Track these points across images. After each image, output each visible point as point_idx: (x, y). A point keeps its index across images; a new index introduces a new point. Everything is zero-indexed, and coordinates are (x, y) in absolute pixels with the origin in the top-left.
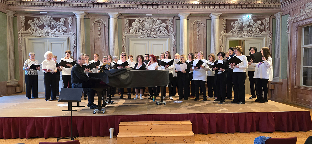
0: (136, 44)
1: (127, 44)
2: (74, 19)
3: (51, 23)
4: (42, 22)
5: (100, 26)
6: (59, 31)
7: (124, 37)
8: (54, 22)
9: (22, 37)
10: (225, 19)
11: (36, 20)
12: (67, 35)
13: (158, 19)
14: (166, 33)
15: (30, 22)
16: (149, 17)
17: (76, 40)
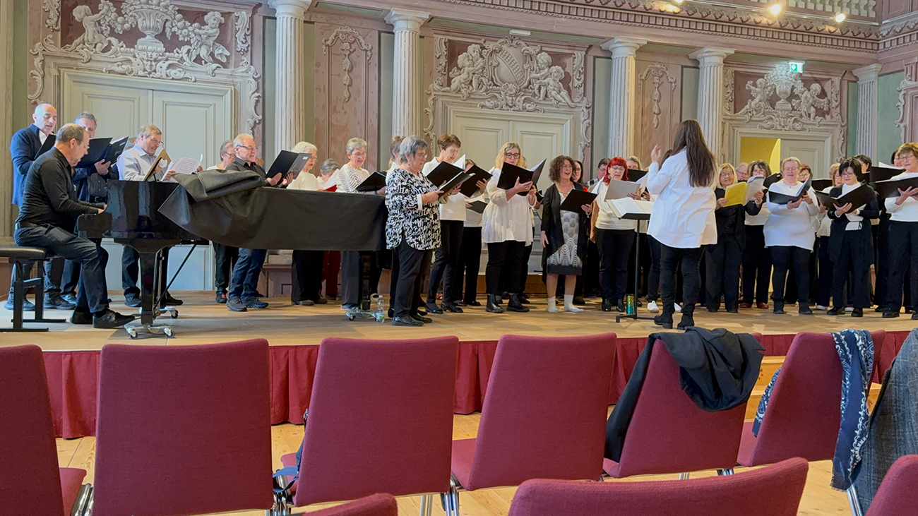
0: (468, 128)
1: (440, 127)
2: (258, 20)
3: (168, 24)
4: (131, 20)
5: (352, 55)
6: (198, 60)
7: (430, 101)
8: (179, 24)
9: (43, 69)
10: (731, 70)
11: (106, 7)
12: (229, 76)
13: (541, 51)
14: (563, 98)
15: (83, 14)
16: (512, 40)
17: (261, 99)
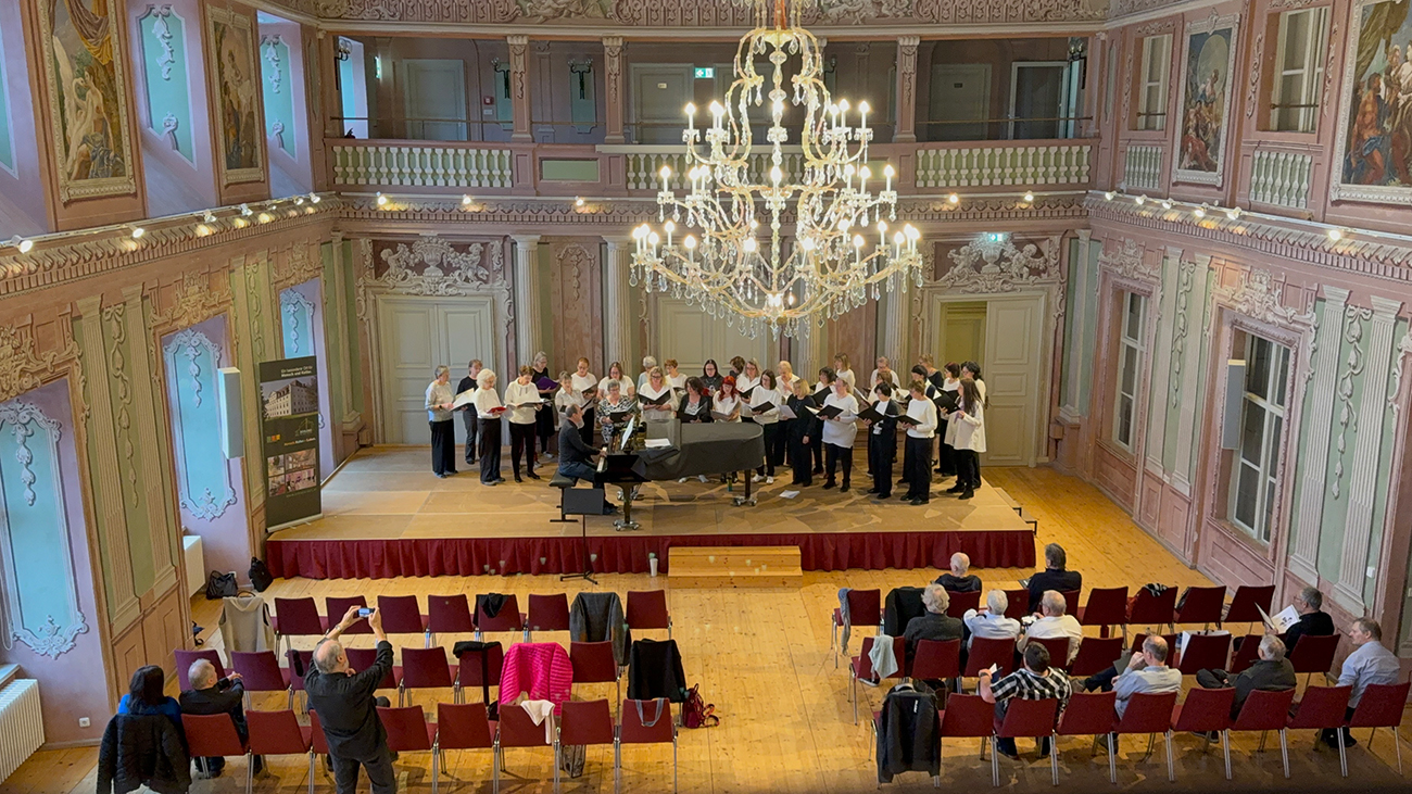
0: (676, 313)
1: (652, 314)
2: (508, 245)
3: (444, 256)
4: (419, 256)
5: (579, 263)
6: (467, 280)
8: (453, 255)
9: (365, 296)
10: (931, 242)
11: (402, 249)
12: (488, 290)
15: (387, 255)
17: (512, 304)
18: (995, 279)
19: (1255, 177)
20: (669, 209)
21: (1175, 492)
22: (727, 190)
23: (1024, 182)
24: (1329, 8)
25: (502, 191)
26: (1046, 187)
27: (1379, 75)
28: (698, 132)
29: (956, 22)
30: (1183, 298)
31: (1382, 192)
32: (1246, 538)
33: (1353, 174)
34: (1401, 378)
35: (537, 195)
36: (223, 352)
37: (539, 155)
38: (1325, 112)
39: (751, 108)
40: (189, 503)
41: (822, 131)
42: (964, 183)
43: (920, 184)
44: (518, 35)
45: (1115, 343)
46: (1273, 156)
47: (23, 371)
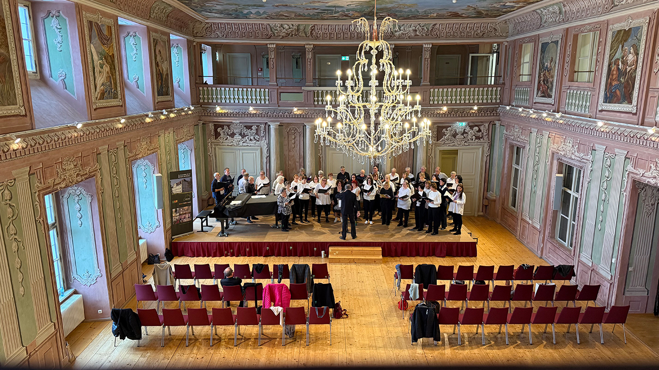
0: (333, 153)
1: (324, 154)
2: (267, 127)
3: (242, 131)
4: (232, 131)
5: (295, 134)
6: (251, 140)
7: (320, 146)
8: (245, 130)
9: (211, 146)
10: (435, 126)
11: (226, 128)
12: (259, 144)
15: (220, 130)
17: (268, 150)
18: (461, 141)
19: (567, 100)
20: (330, 112)
21: (534, 227)
22: (353, 105)
23: (474, 102)
24: (599, 32)
25: (265, 105)
26: (483, 104)
27: (619, 59)
28: (342, 81)
29: (447, 38)
30: (538, 149)
31: (620, 107)
32: (563, 246)
33: (608, 99)
34: (627, 182)
35: (279, 106)
36: (156, 167)
37: (279, 91)
38: (597, 74)
39: (363, 72)
40: (142, 227)
41: (391, 81)
42: (449, 102)
43: (431, 103)
44: (272, 44)
45: (510, 167)
46: (575, 92)
47: (78, 175)
